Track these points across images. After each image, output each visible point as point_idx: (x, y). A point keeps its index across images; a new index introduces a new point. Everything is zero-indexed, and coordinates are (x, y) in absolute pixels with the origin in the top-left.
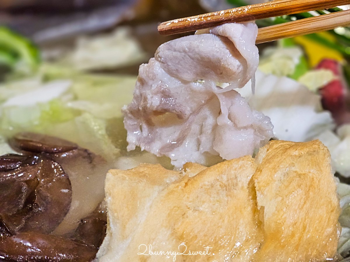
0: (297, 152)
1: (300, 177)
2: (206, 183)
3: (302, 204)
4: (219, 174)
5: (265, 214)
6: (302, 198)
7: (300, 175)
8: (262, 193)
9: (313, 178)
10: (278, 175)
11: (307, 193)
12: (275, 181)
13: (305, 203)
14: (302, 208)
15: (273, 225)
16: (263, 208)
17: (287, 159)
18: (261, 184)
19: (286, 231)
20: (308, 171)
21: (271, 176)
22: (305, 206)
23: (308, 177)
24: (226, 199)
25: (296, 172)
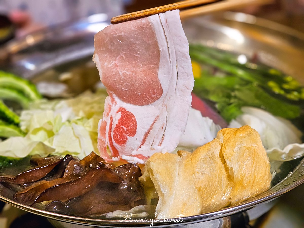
0: (241, 134)
1: (248, 150)
2: (202, 157)
3: (252, 164)
4: (207, 152)
5: (234, 172)
6: (252, 161)
7: (248, 149)
8: (230, 161)
9: (254, 150)
10: (236, 149)
11: (253, 158)
12: (235, 153)
13: (253, 164)
14: (253, 166)
15: (240, 178)
16: (232, 168)
17: (238, 139)
18: (228, 155)
19: (246, 180)
20: (251, 145)
21: (232, 150)
22: (254, 165)
23: (252, 149)
24: (214, 165)
25: (245, 146)
